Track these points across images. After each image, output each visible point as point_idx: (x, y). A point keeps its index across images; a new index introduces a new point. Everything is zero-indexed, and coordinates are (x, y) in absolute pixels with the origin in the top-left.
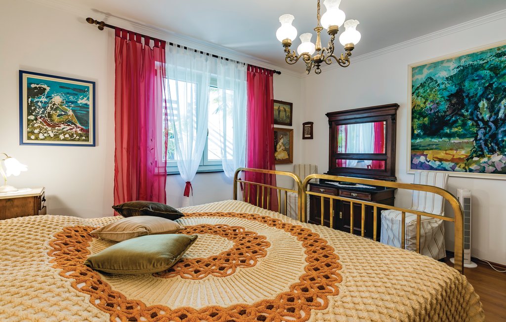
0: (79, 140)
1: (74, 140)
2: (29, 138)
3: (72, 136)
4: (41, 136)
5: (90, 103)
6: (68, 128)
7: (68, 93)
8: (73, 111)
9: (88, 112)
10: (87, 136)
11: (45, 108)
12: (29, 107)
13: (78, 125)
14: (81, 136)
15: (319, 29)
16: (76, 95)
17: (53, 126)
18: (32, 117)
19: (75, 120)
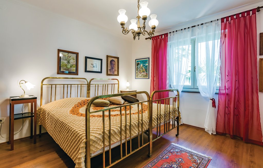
0: (146, 77)
1: (144, 77)
2: (137, 77)
3: (144, 76)
4: (139, 77)
5: (148, 65)
6: (144, 73)
7: (144, 63)
8: (145, 68)
9: (147, 68)
10: (147, 76)
11: (139, 68)
12: (137, 68)
13: (145, 72)
14: (146, 76)
15: (139, 17)
16: (145, 63)
17: (141, 73)
18: (137, 71)
19: (145, 71)
